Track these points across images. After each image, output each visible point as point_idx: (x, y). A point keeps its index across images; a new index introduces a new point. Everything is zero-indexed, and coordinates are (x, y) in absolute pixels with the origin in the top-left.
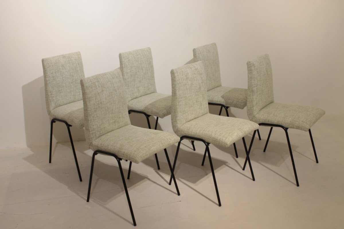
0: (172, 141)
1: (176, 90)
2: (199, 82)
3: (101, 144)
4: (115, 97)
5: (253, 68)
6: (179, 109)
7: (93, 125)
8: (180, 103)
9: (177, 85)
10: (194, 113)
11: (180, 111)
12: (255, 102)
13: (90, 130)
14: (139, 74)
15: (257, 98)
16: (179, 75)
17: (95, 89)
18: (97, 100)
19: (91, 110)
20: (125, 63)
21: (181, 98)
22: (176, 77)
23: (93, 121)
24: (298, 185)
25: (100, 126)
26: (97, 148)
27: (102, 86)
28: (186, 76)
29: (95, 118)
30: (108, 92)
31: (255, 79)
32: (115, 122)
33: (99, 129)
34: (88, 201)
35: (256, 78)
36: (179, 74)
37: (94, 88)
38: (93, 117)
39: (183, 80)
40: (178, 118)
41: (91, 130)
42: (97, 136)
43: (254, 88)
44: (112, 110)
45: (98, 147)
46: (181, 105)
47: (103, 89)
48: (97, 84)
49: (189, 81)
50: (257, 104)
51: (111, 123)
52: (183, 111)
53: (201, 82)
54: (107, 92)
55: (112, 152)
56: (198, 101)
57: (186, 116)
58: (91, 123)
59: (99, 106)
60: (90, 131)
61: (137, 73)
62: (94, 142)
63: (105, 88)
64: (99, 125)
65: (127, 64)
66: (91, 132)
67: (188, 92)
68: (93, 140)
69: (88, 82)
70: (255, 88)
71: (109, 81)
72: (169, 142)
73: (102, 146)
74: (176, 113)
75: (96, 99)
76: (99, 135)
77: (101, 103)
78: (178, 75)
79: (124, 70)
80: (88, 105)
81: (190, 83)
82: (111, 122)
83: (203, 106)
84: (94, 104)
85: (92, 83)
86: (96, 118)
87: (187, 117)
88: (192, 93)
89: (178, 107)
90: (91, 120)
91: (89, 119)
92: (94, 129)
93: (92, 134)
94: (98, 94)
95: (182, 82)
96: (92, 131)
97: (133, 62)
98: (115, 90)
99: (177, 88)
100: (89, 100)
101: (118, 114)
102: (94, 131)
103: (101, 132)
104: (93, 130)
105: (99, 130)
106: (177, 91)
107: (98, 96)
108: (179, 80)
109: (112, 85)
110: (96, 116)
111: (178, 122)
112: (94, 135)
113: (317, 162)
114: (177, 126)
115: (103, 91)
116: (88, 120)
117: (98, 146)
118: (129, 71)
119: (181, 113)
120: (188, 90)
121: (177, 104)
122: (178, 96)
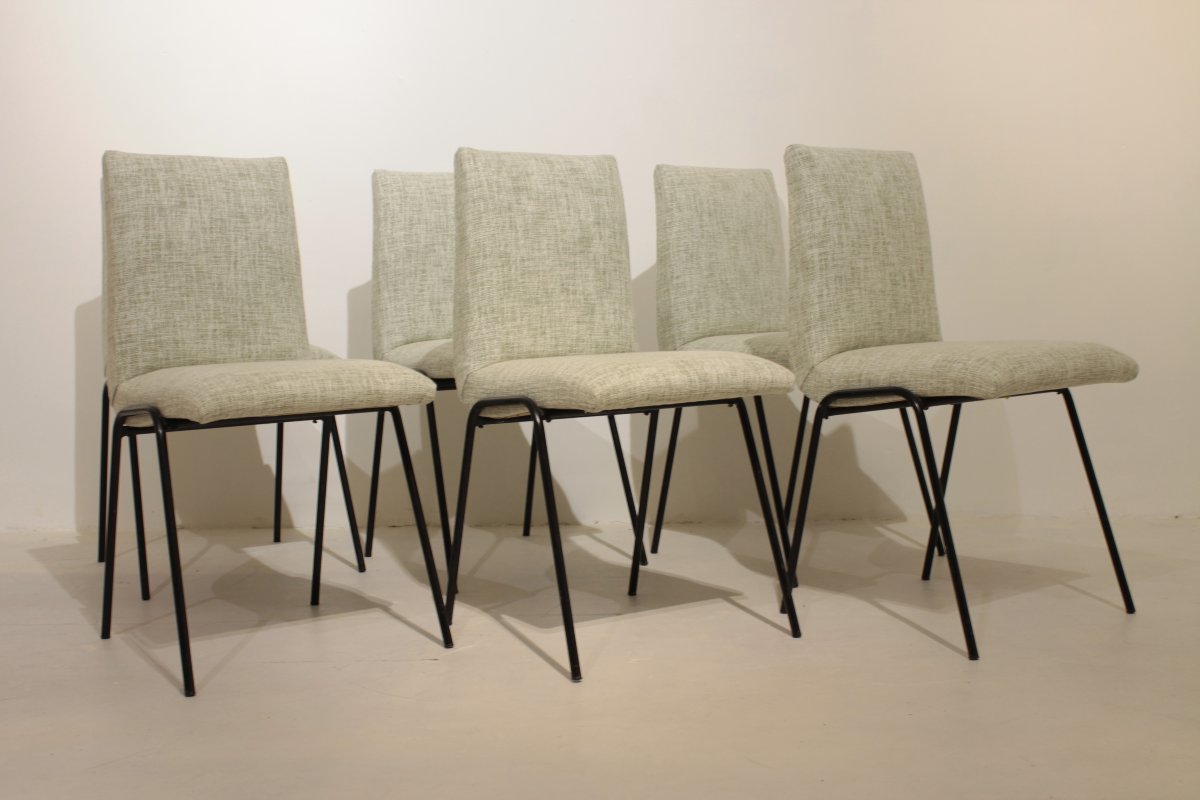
0: (392, 384)
2: (582, 217)
4: (236, 240)
5: (805, 172)
6: (475, 300)
7: (129, 323)
8: (478, 275)
10: (548, 331)
12: (817, 308)
13: (118, 341)
14: (442, 252)
15: (825, 292)
16: (481, 168)
17: (148, 191)
18: (151, 232)
19: (124, 263)
20: (388, 204)
21: (485, 256)
22: (468, 175)
23: (127, 305)
24: (973, 654)
25: (155, 329)
27: (182, 189)
28: (515, 179)
29: (139, 294)
30: (206, 216)
31: (815, 215)
32: (228, 334)
33: (153, 340)
35: (819, 213)
36: (479, 164)
37: (143, 187)
38: (131, 291)
39: (495, 189)
41: (120, 338)
42: (141, 365)
43: (809, 252)
44: (220, 284)
45: (127, 400)
46: (482, 284)
47: (188, 200)
48: (161, 176)
49: (529, 199)
50: (822, 317)
51: (210, 333)
52: (493, 311)
53: (591, 219)
54: (200, 213)
55: (151, 402)
56: (571, 288)
57: (508, 334)
58: (122, 314)
59: (160, 256)
60: (114, 345)
63: (196, 199)
64: (150, 327)
65: (397, 208)
66: (118, 349)
67: (517, 240)
68: (123, 377)
69: (126, 165)
70: (816, 251)
71: (220, 181)
72: (377, 383)
75: (147, 226)
76: (147, 364)
77: (169, 245)
78: (476, 169)
79: (380, 229)
81: (531, 208)
82: (211, 327)
83: (603, 319)
84: (139, 243)
85: (140, 170)
86: (143, 297)
87: (511, 337)
88: (539, 250)
90: (122, 302)
92: (130, 336)
94: (161, 209)
95: (492, 198)
96: (121, 343)
97: (421, 205)
98: (242, 217)
99: (471, 220)
101: (247, 308)
102: (129, 345)
103: (161, 355)
104: (126, 342)
105: (150, 343)
106: (472, 229)
107: (157, 218)
108: (481, 186)
109: (228, 197)
110: (140, 287)
111: (470, 351)
112: (129, 360)
113: (1130, 608)
114: (467, 368)
115: (183, 204)
116: (114, 302)
117: (130, 392)
118: (403, 233)
119: (483, 318)
120: (520, 234)
121: (471, 280)
122: (472, 246)
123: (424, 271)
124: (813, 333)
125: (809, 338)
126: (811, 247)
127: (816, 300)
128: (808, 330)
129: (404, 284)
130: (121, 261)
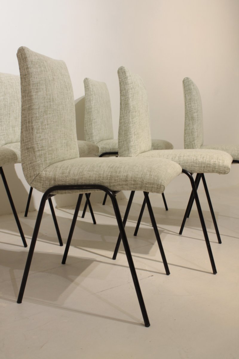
1: (128, 98)
3: (63, 173)
6: (133, 129)
7: (42, 140)
8: (134, 119)
9: (130, 90)
11: (134, 133)
12: (196, 133)
13: (37, 149)
15: (198, 128)
19: (39, 108)
23: (41, 131)
26: (53, 182)
31: (195, 102)
34: (19, 301)
38: (42, 123)
40: (132, 144)
42: (48, 162)
45: (55, 180)
46: (135, 123)
50: (198, 136)
52: (137, 134)
55: (92, 183)
58: (38, 135)
60: (34, 152)
61: (12, 104)
62: (43, 172)
64: (50, 142)
66: (38, 154)
68: (41, 169)
73: (67, 177)
74: (127, 136)
75: (46, 89)
80: (34, 97)
84: (44, 98)
86: (46, 126)
87: (141, 144)
89: (131, 125)
90: (38, 129)
91: (35, 127)
92: (43, 147)
93: (40, 156)
96: (39, 151)
99: (130, 96)
100: (37, 89)
102: (42, 151)
106: (131, 100)
108: (132, 83)
110: (46, 121)
112: (43, 159)
116: (33, 129)
117: (57, 177)
121: (131, 120)
123: (9, 114)
124: (196, 142)
125: (194, 143)
126: (195, 113)
127: (196, 131)
128: (194, 141)
129: (4, 119)
130: (37, 107)
